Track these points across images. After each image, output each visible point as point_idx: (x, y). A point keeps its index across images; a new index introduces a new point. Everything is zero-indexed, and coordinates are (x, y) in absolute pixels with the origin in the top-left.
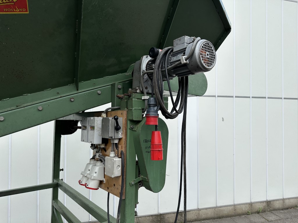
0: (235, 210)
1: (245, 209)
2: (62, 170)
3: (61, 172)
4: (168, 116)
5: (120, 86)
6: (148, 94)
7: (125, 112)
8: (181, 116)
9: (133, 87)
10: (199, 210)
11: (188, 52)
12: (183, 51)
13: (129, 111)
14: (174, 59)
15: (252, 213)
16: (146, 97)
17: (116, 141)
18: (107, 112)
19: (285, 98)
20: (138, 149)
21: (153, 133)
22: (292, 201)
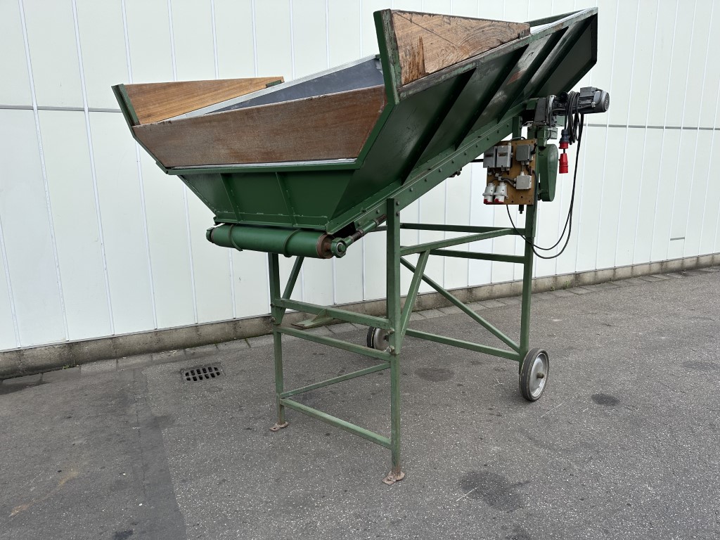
0: (536, 285)
1: (548, 283)
5: (522, 119)
9: (535, 120)
10: (492, 285)
11: (595, 98)
15: (556, 289)
17: (528, 164)
18: (511, 141)
19: (610, 126)
20: (542, 169)
22: (606, 272)
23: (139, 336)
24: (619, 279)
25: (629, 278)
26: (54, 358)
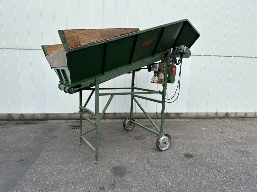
0: (207, 115)
1: (213, 115)
2: (135, 84)
3: (134, 85)
4: (177, 64)
5: (164, 56)
6: (172, 58)
7: (165, 63)
8: (180, 64)
9: (168, 56)
11: (182, 49)
12: (181, 49)
13: (167, 63)
14: (180, 51)
15: (216, 118)
16: (172, 59)
17: (163, 70)
18: (160, 63)
20: (168, 73)
21: (173, 68)
22: (241, 114)
23: (65, 114)
24: (248, 118)
25: (253, 118)
26: (42, 117)
